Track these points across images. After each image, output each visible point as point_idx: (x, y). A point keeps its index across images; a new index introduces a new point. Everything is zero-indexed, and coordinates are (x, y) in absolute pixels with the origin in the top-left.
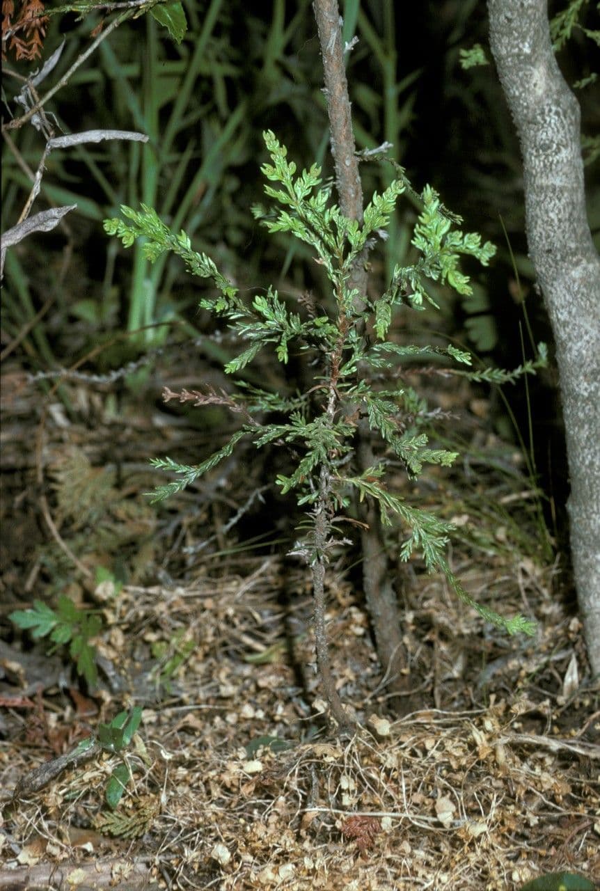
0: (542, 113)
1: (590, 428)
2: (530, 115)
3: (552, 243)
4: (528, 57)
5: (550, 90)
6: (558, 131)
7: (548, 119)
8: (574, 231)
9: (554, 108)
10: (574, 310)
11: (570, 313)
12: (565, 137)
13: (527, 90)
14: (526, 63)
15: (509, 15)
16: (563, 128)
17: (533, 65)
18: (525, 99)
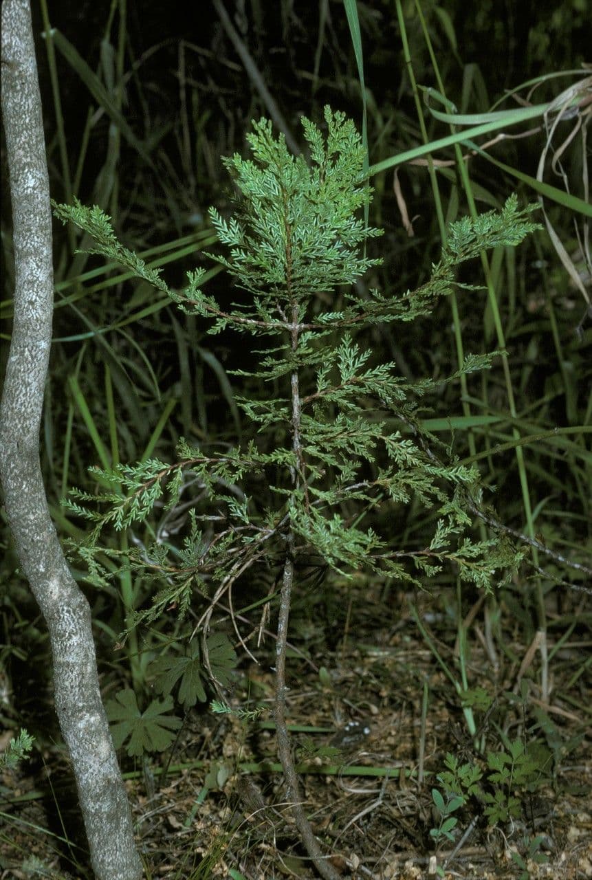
0: (58, 612)
1: (99, 835)
2: (50, 613)
3: (66, 704)
4: (44, 574)
5: (62, 595)
6: (70, 624)
7: (62, 616)
8: (83, 694)
9: (65, 608)
10: (81, 751)
11: (78, 753)
12: (75, 628)
13: (46, 596)
14: (43, 579)
15: (25, 547)
16: (74, 621)
17: (49, 579)
18: (46, 603)
